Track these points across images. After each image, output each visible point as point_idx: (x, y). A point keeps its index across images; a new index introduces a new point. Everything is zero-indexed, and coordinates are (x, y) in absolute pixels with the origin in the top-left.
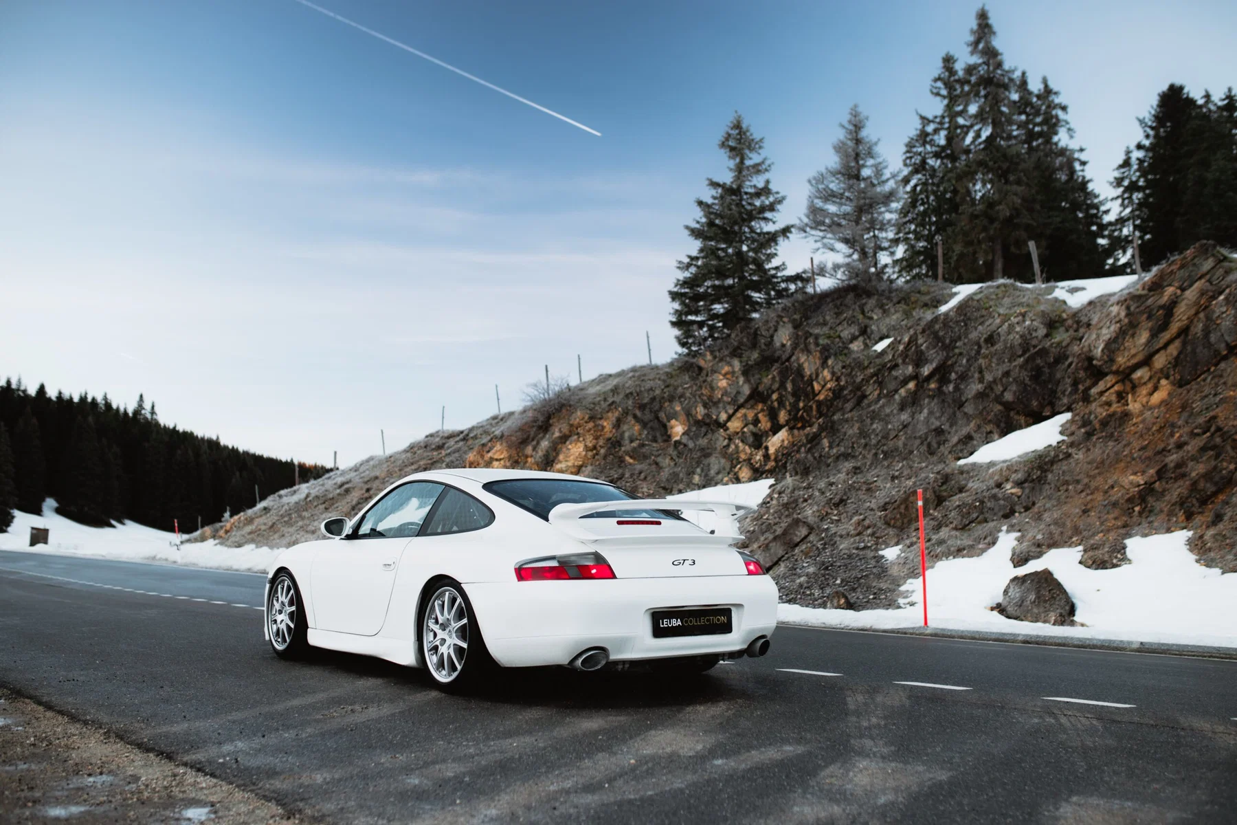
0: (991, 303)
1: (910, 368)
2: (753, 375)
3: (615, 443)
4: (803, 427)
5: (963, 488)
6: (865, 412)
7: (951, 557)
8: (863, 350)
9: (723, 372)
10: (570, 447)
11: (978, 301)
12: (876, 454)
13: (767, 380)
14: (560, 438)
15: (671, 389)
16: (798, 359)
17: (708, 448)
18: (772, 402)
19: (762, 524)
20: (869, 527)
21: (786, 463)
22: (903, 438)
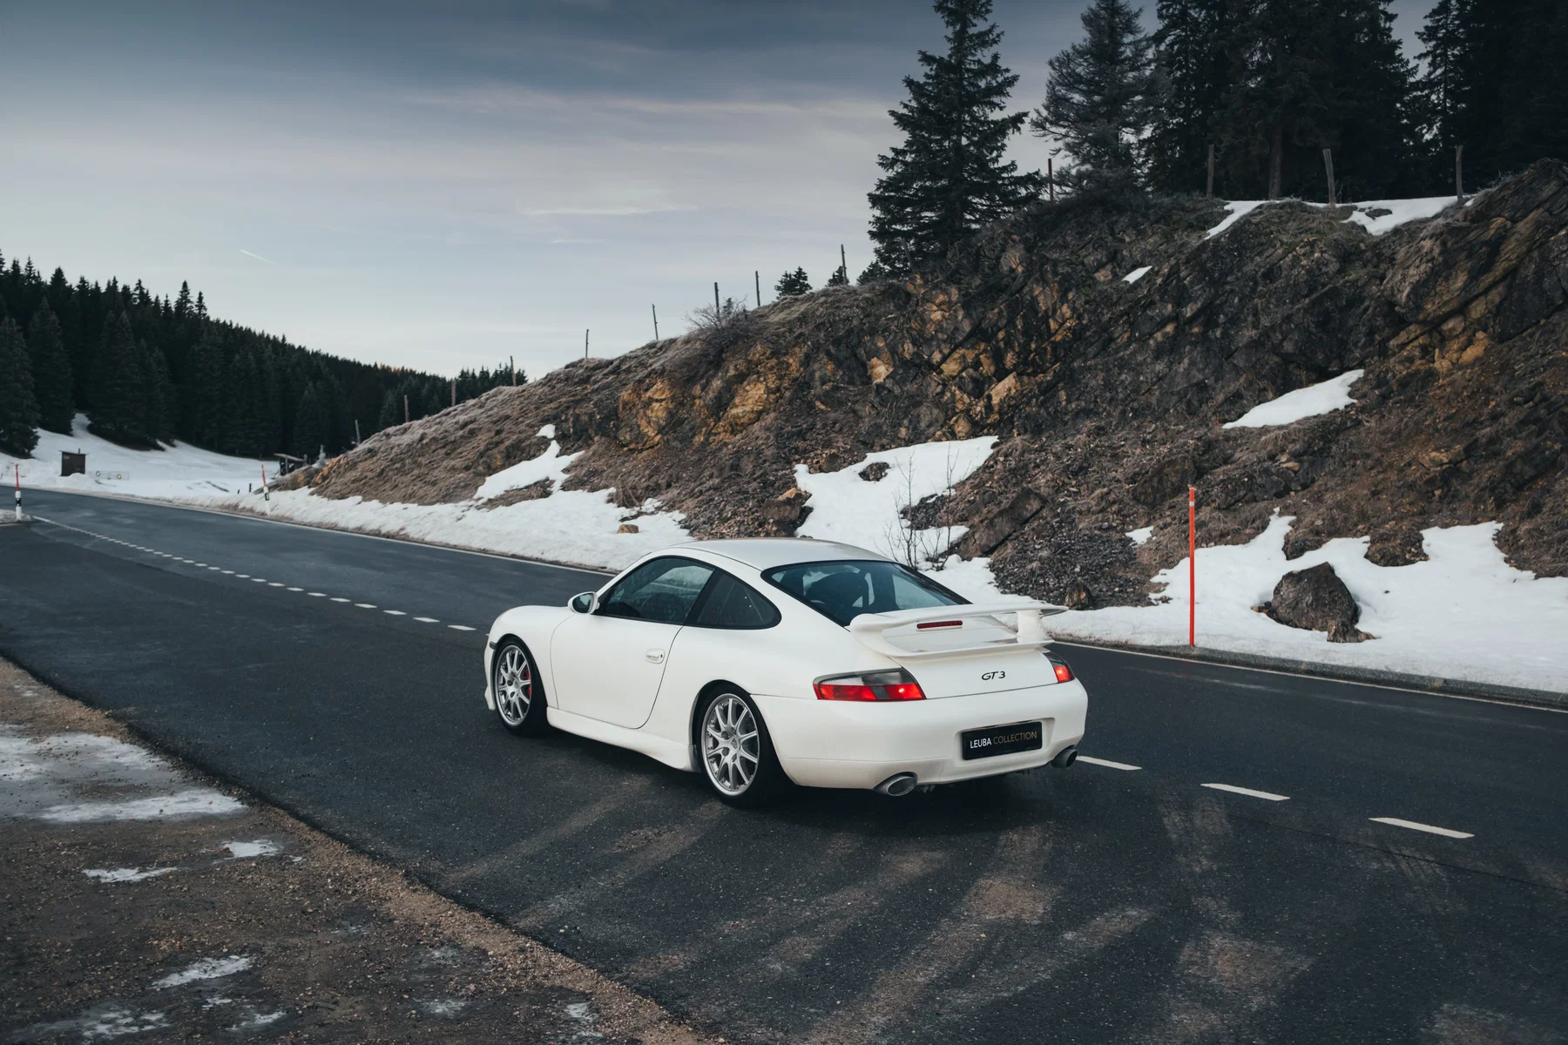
0: (1273, 228)
1: (1170, 307)
2: (975, 309)
3: (803, 385)
4: (1035, 374)
5: (1229, 458)
6: (1112, 359)
7: (1213, 544)
8: (1111, 281)
9: (937, 301)
10: (748, 388)
11: (1257, 225)
12: (1124, 412)
13: (992, 315)
14: (736, 377)
15: (872, 319)
16: (1032, 290)
17: (918, 396)
18: (998, 342)
19: (984, 494)
20: (1114, 502)
21: (1012, 416)
22: (1157, 393)
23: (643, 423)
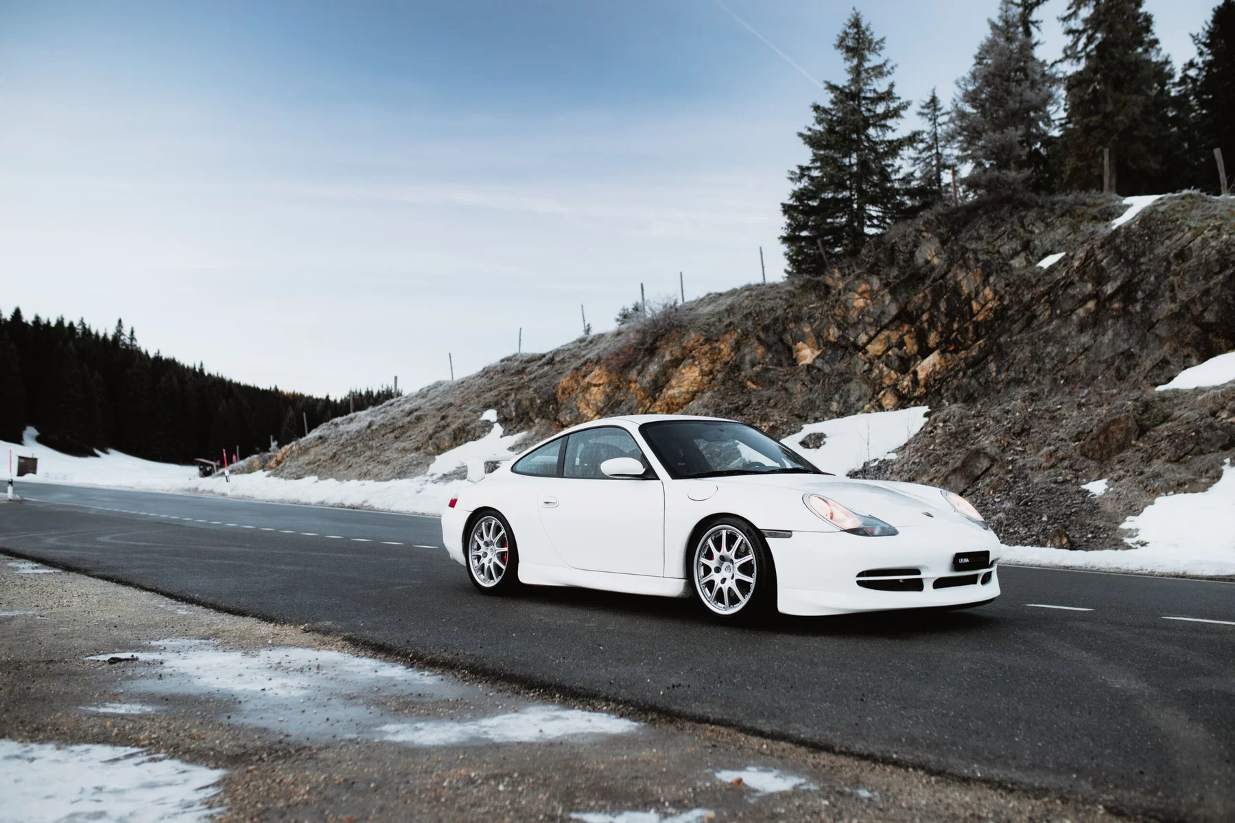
0: (1178, 215)
1: (1090, 286)
2: (900, 295)
3: (735, 368)
4: (956, 351)
5: (1169, 416)
6: (1036, 334)
7: (1172, 493)
8: (1026, 267)
9: (860, 290)
10: (683, 371)
11: (1163, 213)
12: (1055, 380)
13: (918, 298)
14: (671, 361)
15: (795, 309)
16: (955, 276)
17: (847, 373)
18: (922, 323)
19: (929, 456)
20: (1063, 459)
21: (940, 389)
22: (1084, 362)
23: (582, 405)
